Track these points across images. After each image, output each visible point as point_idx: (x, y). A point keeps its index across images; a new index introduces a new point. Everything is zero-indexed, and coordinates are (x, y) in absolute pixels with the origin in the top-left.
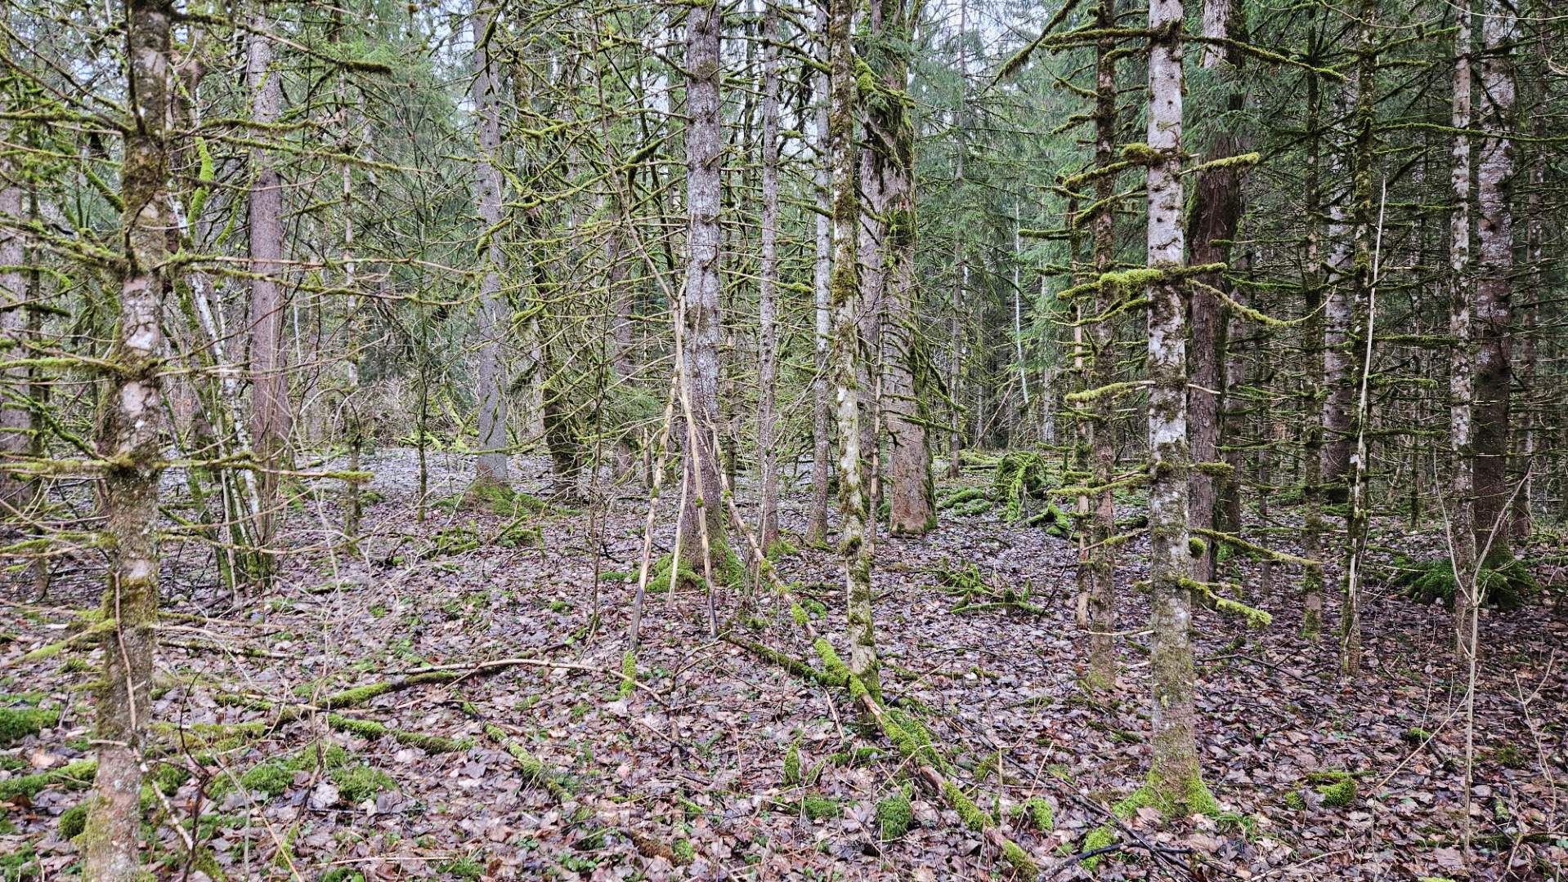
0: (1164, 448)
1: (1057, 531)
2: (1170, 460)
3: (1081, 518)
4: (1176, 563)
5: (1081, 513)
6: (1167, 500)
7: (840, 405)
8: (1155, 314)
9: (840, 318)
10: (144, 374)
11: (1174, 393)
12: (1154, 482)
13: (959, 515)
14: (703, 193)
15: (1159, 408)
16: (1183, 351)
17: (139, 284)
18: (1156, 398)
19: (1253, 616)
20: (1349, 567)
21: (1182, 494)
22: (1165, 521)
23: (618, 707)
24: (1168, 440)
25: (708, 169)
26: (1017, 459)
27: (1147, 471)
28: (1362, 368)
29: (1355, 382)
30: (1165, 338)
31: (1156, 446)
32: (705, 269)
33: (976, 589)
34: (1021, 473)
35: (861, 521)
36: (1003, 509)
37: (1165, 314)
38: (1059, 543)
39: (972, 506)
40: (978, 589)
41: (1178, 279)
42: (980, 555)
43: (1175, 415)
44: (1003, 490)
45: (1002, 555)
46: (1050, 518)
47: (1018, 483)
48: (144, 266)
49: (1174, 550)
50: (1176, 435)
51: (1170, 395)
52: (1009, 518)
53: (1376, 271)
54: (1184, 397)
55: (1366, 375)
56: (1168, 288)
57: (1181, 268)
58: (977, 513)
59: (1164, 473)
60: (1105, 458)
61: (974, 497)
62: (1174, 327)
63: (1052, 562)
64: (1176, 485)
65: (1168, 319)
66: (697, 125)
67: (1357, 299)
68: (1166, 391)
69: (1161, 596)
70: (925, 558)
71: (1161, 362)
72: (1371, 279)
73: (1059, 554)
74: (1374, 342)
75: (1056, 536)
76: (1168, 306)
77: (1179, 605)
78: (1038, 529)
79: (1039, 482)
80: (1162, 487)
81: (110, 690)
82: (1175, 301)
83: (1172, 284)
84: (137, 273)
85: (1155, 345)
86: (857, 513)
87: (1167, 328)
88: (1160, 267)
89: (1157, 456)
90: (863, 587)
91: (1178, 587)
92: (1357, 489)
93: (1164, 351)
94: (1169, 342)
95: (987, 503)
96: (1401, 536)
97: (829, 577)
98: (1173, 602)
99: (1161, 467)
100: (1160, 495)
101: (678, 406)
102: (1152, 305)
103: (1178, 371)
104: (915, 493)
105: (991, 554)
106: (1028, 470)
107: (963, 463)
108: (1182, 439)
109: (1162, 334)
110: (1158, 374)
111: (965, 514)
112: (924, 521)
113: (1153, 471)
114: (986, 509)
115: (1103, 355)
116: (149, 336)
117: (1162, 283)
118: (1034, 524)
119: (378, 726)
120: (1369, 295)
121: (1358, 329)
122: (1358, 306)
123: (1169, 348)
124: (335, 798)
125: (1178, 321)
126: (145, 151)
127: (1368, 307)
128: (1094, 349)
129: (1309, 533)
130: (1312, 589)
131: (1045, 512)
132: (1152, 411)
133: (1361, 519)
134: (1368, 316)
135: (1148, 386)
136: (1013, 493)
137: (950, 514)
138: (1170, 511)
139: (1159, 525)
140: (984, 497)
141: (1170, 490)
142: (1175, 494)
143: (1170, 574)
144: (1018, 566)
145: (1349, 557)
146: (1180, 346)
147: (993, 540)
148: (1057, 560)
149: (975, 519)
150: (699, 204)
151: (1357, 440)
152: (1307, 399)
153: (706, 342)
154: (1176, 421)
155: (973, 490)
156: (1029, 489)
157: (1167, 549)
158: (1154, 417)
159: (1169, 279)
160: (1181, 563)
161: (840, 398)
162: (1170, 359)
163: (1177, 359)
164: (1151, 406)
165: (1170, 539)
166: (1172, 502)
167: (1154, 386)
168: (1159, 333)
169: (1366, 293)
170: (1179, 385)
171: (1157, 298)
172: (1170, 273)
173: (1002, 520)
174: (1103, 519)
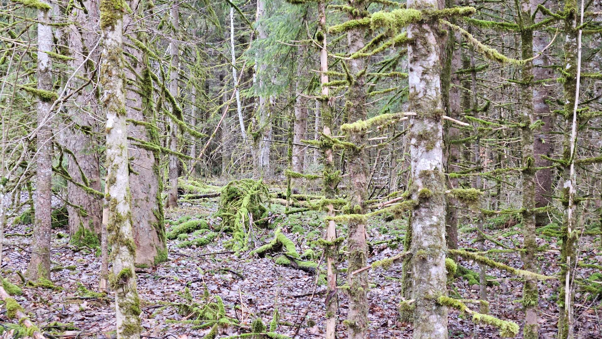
0: (425, 175)
1: (287, 261)
2: (429, 186)
3: (329, 246)
4: (436, 282)
5: (329, 241)
6: (428, 223)
7: (109, 132)
8: (415, 50)
11: (432, 125)
12: (417, 207)
13: (183, 247)
15: (421, 137)
16: (438, 86)
18: (417, 129)
19: (504, 327)
20: (564, 283)
21: (440, 218)
22: (426, 244)
24: (428, 168)
26: (240, 187)
27: (409, 198)
28: (573, 101)
29: (567, 114)
30: (424, 73)
31: (418, 173)
33: (222, 320)
34: (246, 201)
35: (132, 251)
36: (227, 240)
37: (423, 51)
38: (289, 273)
39: (196, 237)
40: (224, 320)
41: (435, 19)
42: (215, 288)
43: (433, 145)
44: (229, 220)
45: (236, 287)
46: (278, 247)
47: (243, 211)
49: (433, 270)
50: (435, 163)
51: (429, 126)
52: (236, 248)
53: (582, 16)
54: (440, 128)
55: (576, 108)
56: (426, 27)
57: (435, 10)
58: (202, 245)
59: (425, 198)
61: (198, 228)
62: (431, 64)
63: (286, 292)
64: (435, 210)
65: (425, 55)
67: (567, 40)
68: (426, 122)
69: (422, 313)
70: (158, 293)
71: (421, 95)
72: (579, 21)
73: (292, 283)
74: (581, 78)
75: (285, 265)
76: (425, 44)
77: (438, 320)
78: (267, 259)
79: (263, 211)
80: (423, 211)
82: (432, 39)
83: (429, 23)
85: (415, 79)
86: (127, 245)
87: (425, 64)
88: (418, 7)
89: (419, 182)
90: (133, 320)
91: (438, 305)
92: (570, 211)
93: (422, 85)
94: (427, 77)
95: (211, 234)
98: (433, 318)
99: (423, 193)
100: (421, 219)
102: (412, 43)
103: (435, 104)
104: (144, 224)
105: (225, 286)
106: (252, 197)
107: (181, 191)
108: (440, 167)
109: (421, 69)
110: (418, 106)
111: (189, 246)
112: (154, 254)
113: (415, 198)
114: (212, 240)
115: (356, 85)
117: (421, 23)
118: (261, 255)
120: (576, 36)
121: (568, 67)
122: (568, 45)
123: (428, 83)
125: (434, 58)
127: (576, 47)
128: (349, 79)
129: (527, 253)
130: (530, 306)
131: (273, 241)
132: (414, 141)
133: (574, 239)
134: (576, 55)
135: (410, 117)
136: (239, 223)
137: (175, 245)
138: (430, 234)
139: (420, 247)
140: (209, 227)
141: (430, 215)
142: (435, 219)
143: (431, 293)
144: (253, 297)
145: (564, 274)
146: (436, 81)
147: (226, 271)
148: (290, 290)
149: (200, 251)
151: (569, 167)
152: (524, 128)
154: (435, 150)
155: (194, 221)
156: (255, 218)
157: (427, 269)
158: (416, 146)
159: (427, 18)
160: (440, 282)
161: (109, 125)
162: (429, 93)
163: (434, 93)
164: (412, 136)
165: (430, 261)
166: (432, 226)
167: (416, 117)
168: (418, 68)
169: (575, 34)
170: (436, 118)
171: (416, 36)
172: (427, 14)
173: (228, 251)
174: (358, 245)
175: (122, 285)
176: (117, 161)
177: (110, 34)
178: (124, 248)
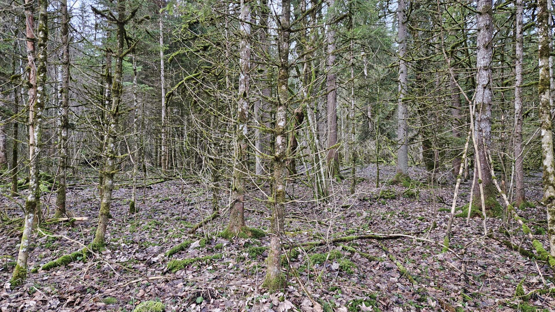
7: (543, 137)
9: (542, 99)
10: (281, 133)
14: (484, 58)
17: (281, 108)
23: (440, 256)
25: (487, 48)
32: (485, 88)
66: (482, 31)
81: (274, 220)
84: (281, 105)
116: (283, 122)
124: (337, 268)
126: (283, 71)
150: (482, 62)
153: (485, 117)
175: (550, 202)
176: (547, 149)
177: (543, 96)
178: (551, 187)
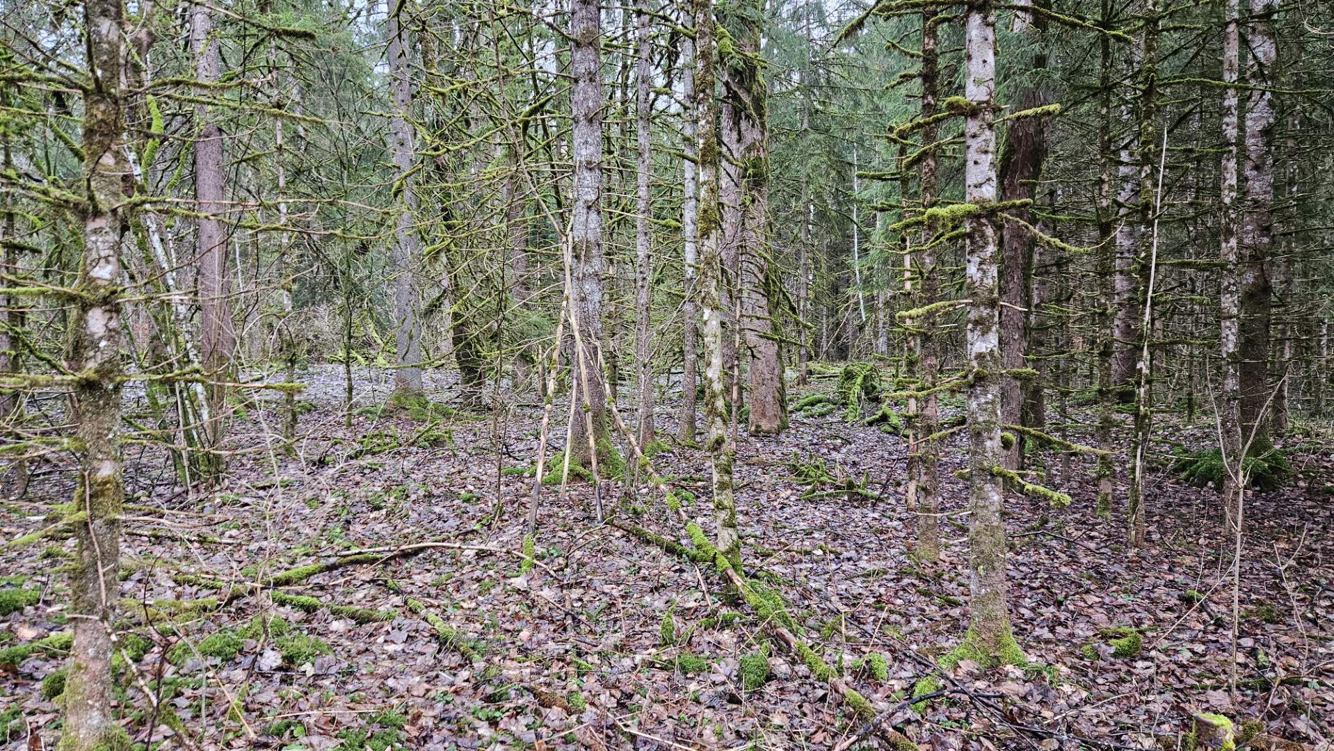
0: (980, 357)
1: (890, 429)
2: (985, 367)
3: (910, 418)
4: (990, 454)
5: (911, 414)
6: (983, 401)
7: (705, 323)
8: (972, 243)
9: (705, 249)
10: (105, 301)
11: (988, 310)
12: (972, 386)
13: (807, 417)
14: (586, 142)
15: (976, 323)
16: (996, 274)
17: (100, 223)
18: (973, 315)
19: (1055, 498)
20: (1135, 457)
21: (995, 396)
22: (981, 419)
23: (519, 582)
24: (984, 350)
25: (590, 121)
26: (856, 369)
27: (965, 377)
28: (1147, 287)
29: (1141, 299)
30: (981, 264)
31: (973, 355)
32: (589, 208)
33: (822, 479)
34: (859, 380)
35: (724, 421)
36: (844, 411)
37: (981, 243)
38: (892, 439)
39: (818, 409)
40: (824, 479)
41: (991, 213)
42: (825, 451)
43: (989, 329)
44: (845, 396)
45: (844, 450)
46: (884, 418)
47: (857, 389)
48: (104, 207)
49: (988, 443)
50: (990, 346)
51: (985, 312)
52: (849, 418)
53: (1158, 205)
54: (997, 313)
55: (1150, 294)
56: (983, 220)
57: (994, 203)
58: (822, 415)
59: (980, 378)
60: (931, 366)
61: (820, 401)
62: (989, 254)
63: (886, 456)
64: (990, 389)
65: (983, 247)
66: (581, 84)
67: (1143, 229)
68: (982, 308)
69: (978, 482)
70: (779, 454)
71: (977, 284)
72: (1155, 212)
73: (892, 448)
74: (1157, 265)
75: (889, 433)
76: (983, 236)
77: (993, 489)
78: (874, 428)
79: (874, 388)
80: (978, 390)
81: (83, 572)
82: (989, 231)
83: (986, 217)
84: (97, 213)
85: (972, 270)
86: (721, 415)
87: (982, 255)
88: (977, 203)
89: (975, 363)
90: (726, 478)
91: (992, 475)
92: (1142, 390)
93: (979, 274)
94: (984, 267)
95: (831, 406)
96: (1179, 430)
97: (698, 470)
98: (988, 487)
99: (978, 373)
100: (977, 397)
101: (567, 325)
102: (970, 236)
103: (991, 291)
104: (770, 398)
105: (834, 449)
106: (865, 377)
107: (810, 373)
108: (995, 350)
109: (978, 260)
110: (975, 294)
111: (812, 416)
112: (778, 422)
113: (971, 377)
114: (830, 412)
115: (928, 278)
116: (109, 268)
117: (978, 217)
118: (871, 424)
119: (315, 601)
120: (1152, 226)
121: (1143, 255)
122: (1143, 235)
123: (984, 272)
124: (279, 662)
125: (991, 248)
126: (102, 107)
127: (1152, 236)
128: (921, 273)
129: (1102, 428)
130: (1104, 476)
131: (880, 413)
132: (970, 326)
133: (1146, 416)
134: (1152, 244)
135: (967, 304)
136: (853, 398)
137: (799, 416)
138: (985, 410)
139: (976, 422)
140: (828, 401)
141: (985, 393)
142: (990, 396)
143: (985, 464)
144: (857, 460)
145: (1136, 448)
146: (993, 270)
147: (836, 437)
148: (890, 454)
149: (820, 420)
150: (584, 152)
151: (1142, 349)
152: (1101, 314)
153: (591, 271)
154: (990, 334)
155: (818, 396)
156: (867, 394)
157: (983, 442)
158: (972, 331)
159: (984, 213)
160: (994, 454)
161: (705, 317)
162: (985, 281)
163: (991, 282)
164: (969, 321)
165: (985, 434)
166: (987, 403)
167: (972, 304)
168: (975, 259)
169: (1150, 224)
170: (992, 304)
171: (974, 229)
172: (984, 208)
173: (844, 420)
174: (929, 418)
175: (716, 449)
176: (712, 347)
177: (706, 242)
178: (718, 419)
